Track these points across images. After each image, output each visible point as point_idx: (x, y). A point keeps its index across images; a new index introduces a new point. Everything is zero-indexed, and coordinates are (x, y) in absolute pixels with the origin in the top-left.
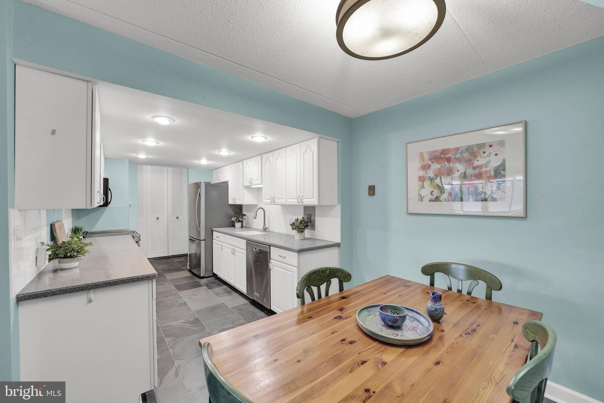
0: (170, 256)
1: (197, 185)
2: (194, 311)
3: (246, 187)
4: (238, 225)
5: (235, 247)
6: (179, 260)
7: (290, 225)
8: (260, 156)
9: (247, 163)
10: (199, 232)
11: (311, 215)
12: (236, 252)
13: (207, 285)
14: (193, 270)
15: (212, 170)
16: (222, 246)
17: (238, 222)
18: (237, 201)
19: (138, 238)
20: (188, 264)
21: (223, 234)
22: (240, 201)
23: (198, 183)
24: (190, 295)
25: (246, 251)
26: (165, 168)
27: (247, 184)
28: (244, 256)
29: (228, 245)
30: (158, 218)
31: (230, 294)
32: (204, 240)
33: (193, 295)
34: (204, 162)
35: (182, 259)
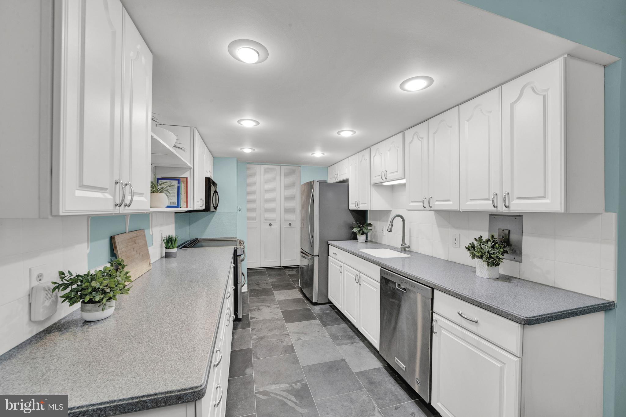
0: (282, 267)
1: (310, 185)
2: (302, 367)
3: (375, 185)
4: (362, 238)
5: (361, 274)
6: (291, 273)
7: (467, 248)
8: (401, 134)
9: (378, 149)
10: (312, 245)
11: (509, 231)
12: (362, 280)
13: (321, 318)
14: (304, 290)
15: (327, 168)
16: (341, 267)
17: (362, 234)
18: (361, 205)
19: (242, 250)
20: (300, 280)
21: (343, 251)
22: (366, 205)
23: (311, 182)
24: (298, 333)
25: (379, 284)
26: (277, 167)
27: (378, 180)
28: (376, 290)
29: (348, 267)
30: (270, 225)
31: (352, 341)
32: (318, 256)
33: (302, 333)
34: (318, 154)
35: (294, 272)
